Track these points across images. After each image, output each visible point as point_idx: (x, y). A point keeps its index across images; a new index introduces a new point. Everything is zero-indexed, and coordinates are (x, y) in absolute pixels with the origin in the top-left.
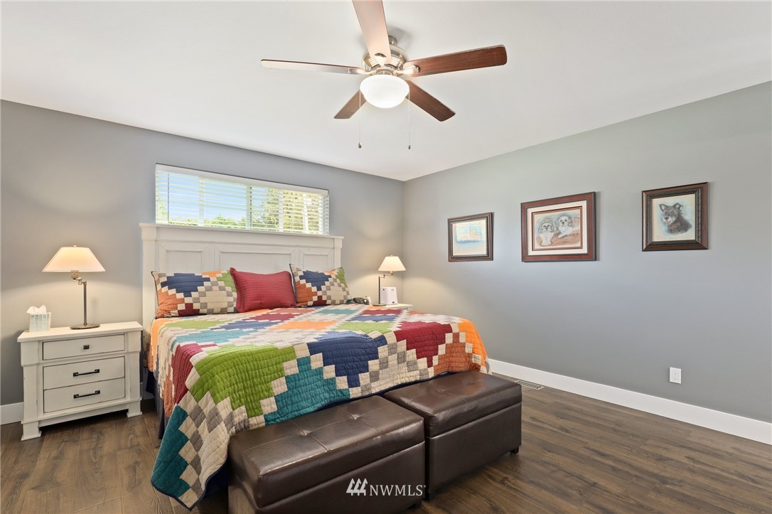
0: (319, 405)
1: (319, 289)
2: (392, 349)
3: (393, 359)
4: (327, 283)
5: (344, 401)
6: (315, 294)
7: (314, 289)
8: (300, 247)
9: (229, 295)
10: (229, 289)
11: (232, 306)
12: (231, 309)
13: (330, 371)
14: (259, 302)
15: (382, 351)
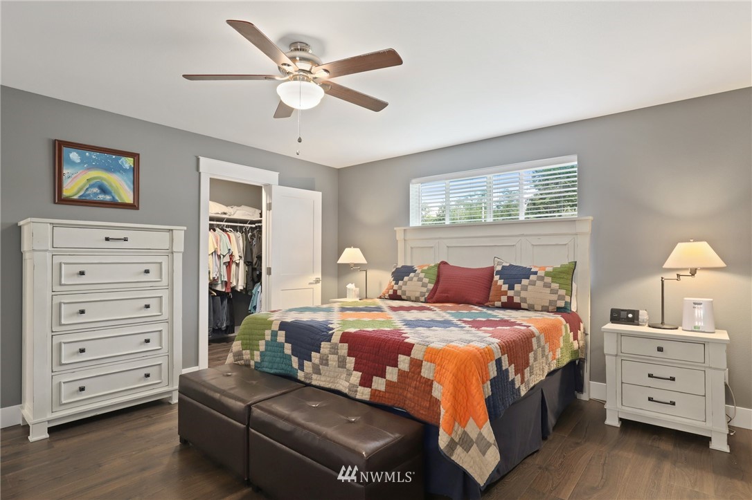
0: (277, 371)
1: (511, 288)
2: (334, 350)
3: (333, 359)
4: (525, 282)
5: (290, 378)
6: (505, 293)
7: (505, 287)
8: (527, 235)
9: (424, 285)
10: (426, 280)
11: (424, 296)
12: (423, 299)
13: (288, 348)
14: (446, 295)
15: (325, 347)
